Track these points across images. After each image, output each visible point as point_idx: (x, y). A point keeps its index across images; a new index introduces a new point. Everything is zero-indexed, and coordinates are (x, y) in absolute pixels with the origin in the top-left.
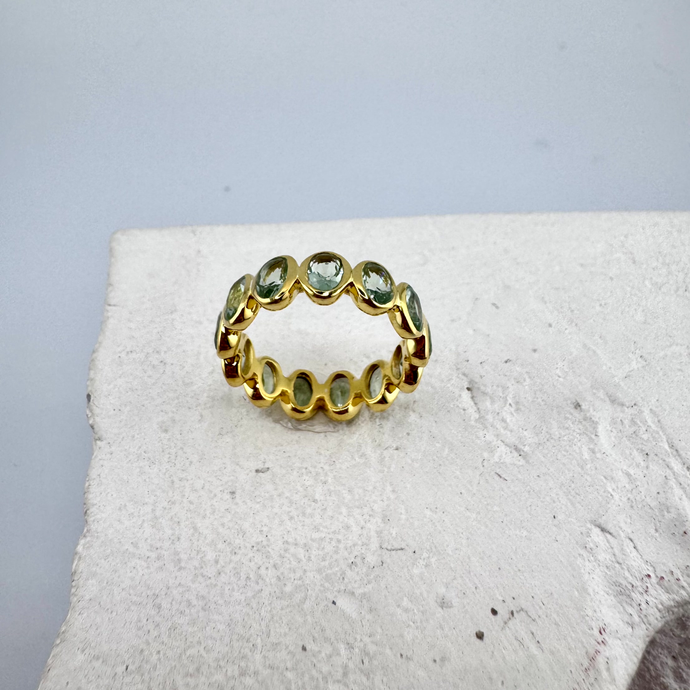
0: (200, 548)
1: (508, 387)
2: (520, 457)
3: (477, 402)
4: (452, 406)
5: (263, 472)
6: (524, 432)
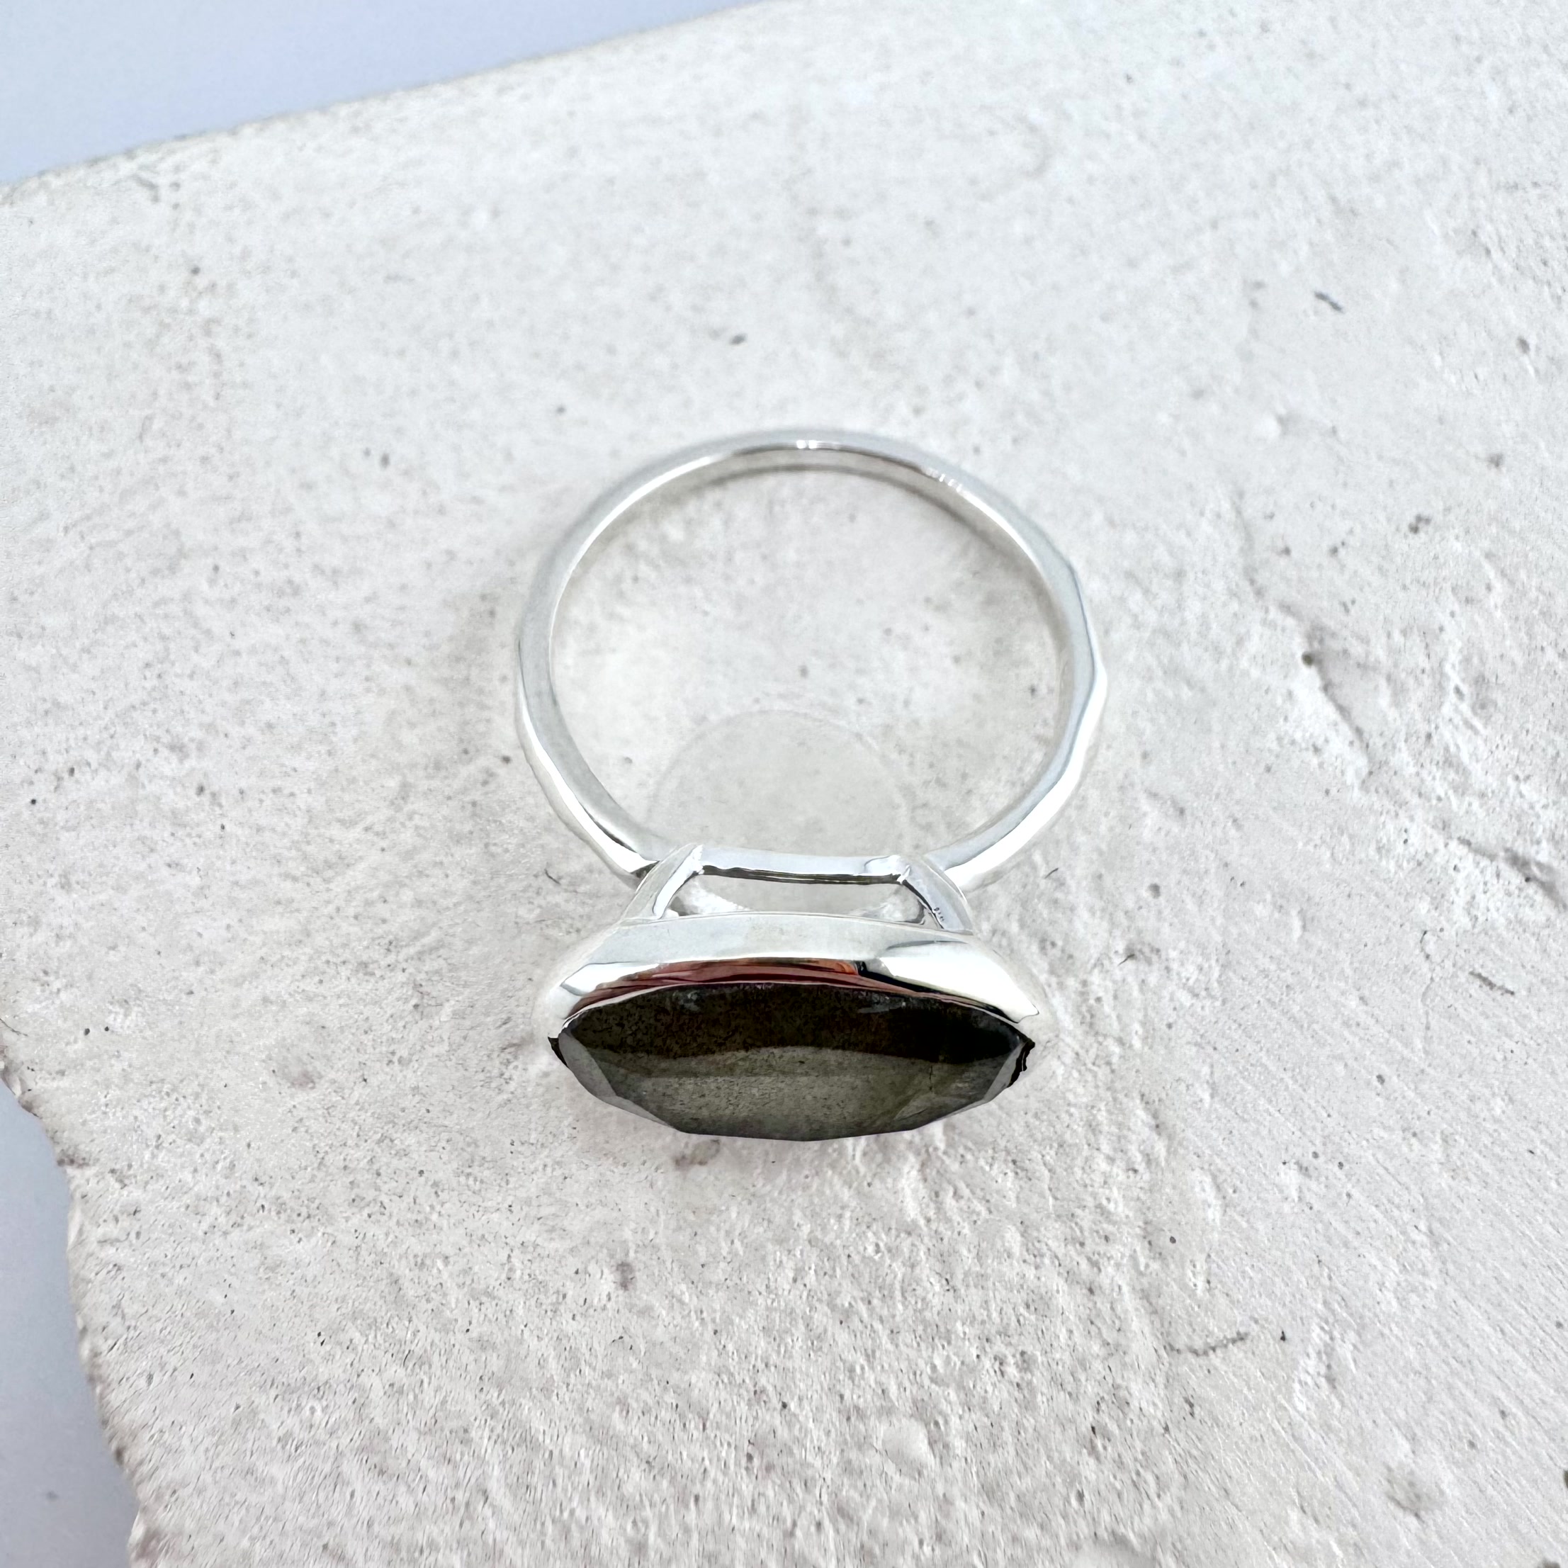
1: (1441, 629)
2: (1531, 889)
3: (1345, 703)
4: (1274, 746)
5: (702, 1163)
6: (1524, 788)
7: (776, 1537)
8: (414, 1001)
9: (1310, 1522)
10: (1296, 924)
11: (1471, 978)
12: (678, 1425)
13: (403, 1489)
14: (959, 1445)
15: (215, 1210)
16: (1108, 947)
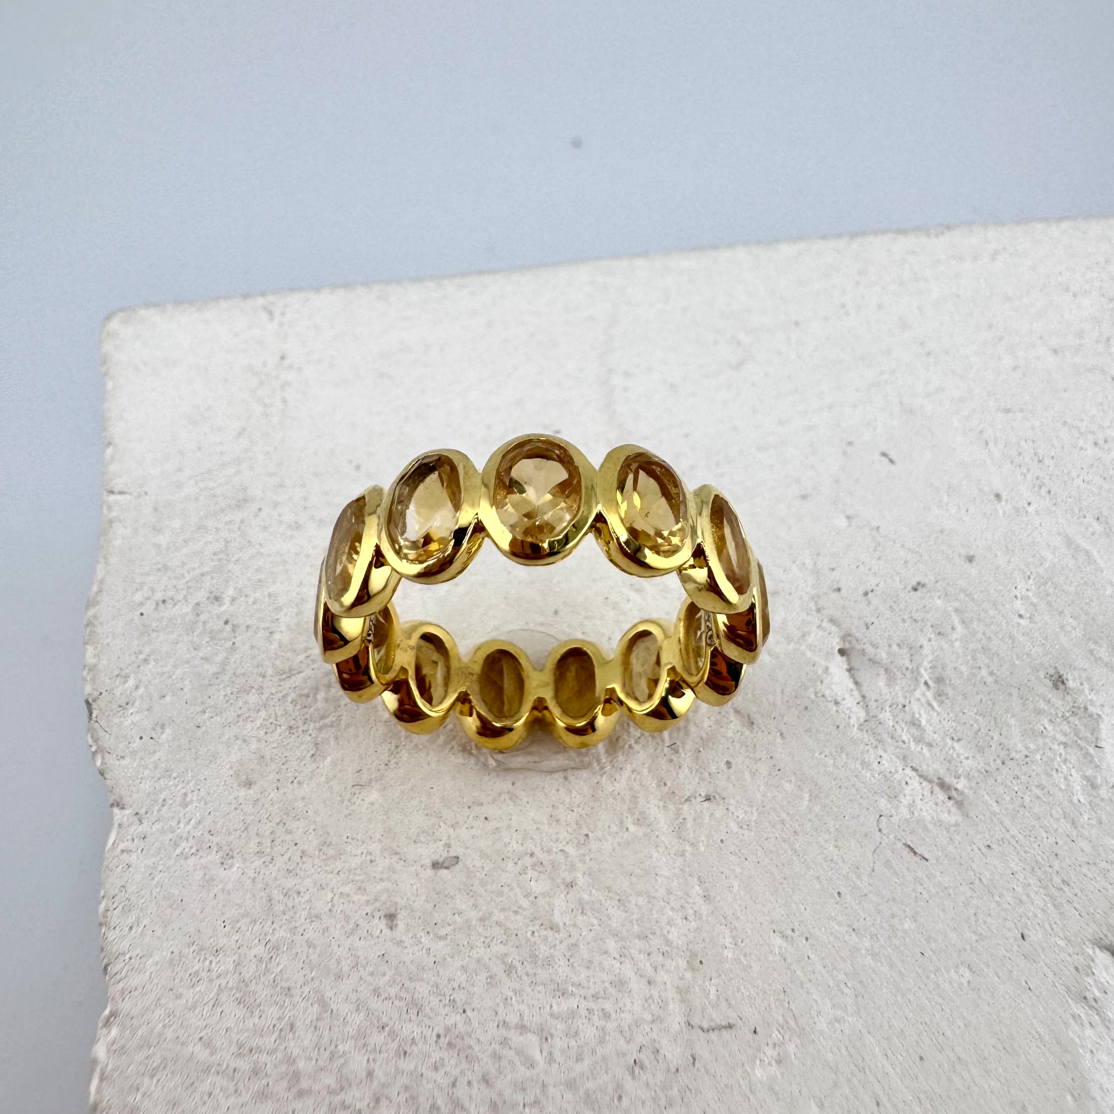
0: (336, 1046)
1: (921, 647)
2: (950, 803)
3: (859, 680)
4: (813, 696)
5: (447, 868)
6: (956, 745)
7: (445, 1085)
8: (312, 752)
11: (903, 847)
12: (404, 1010)
15: (185, 844)
16: (696, 791)
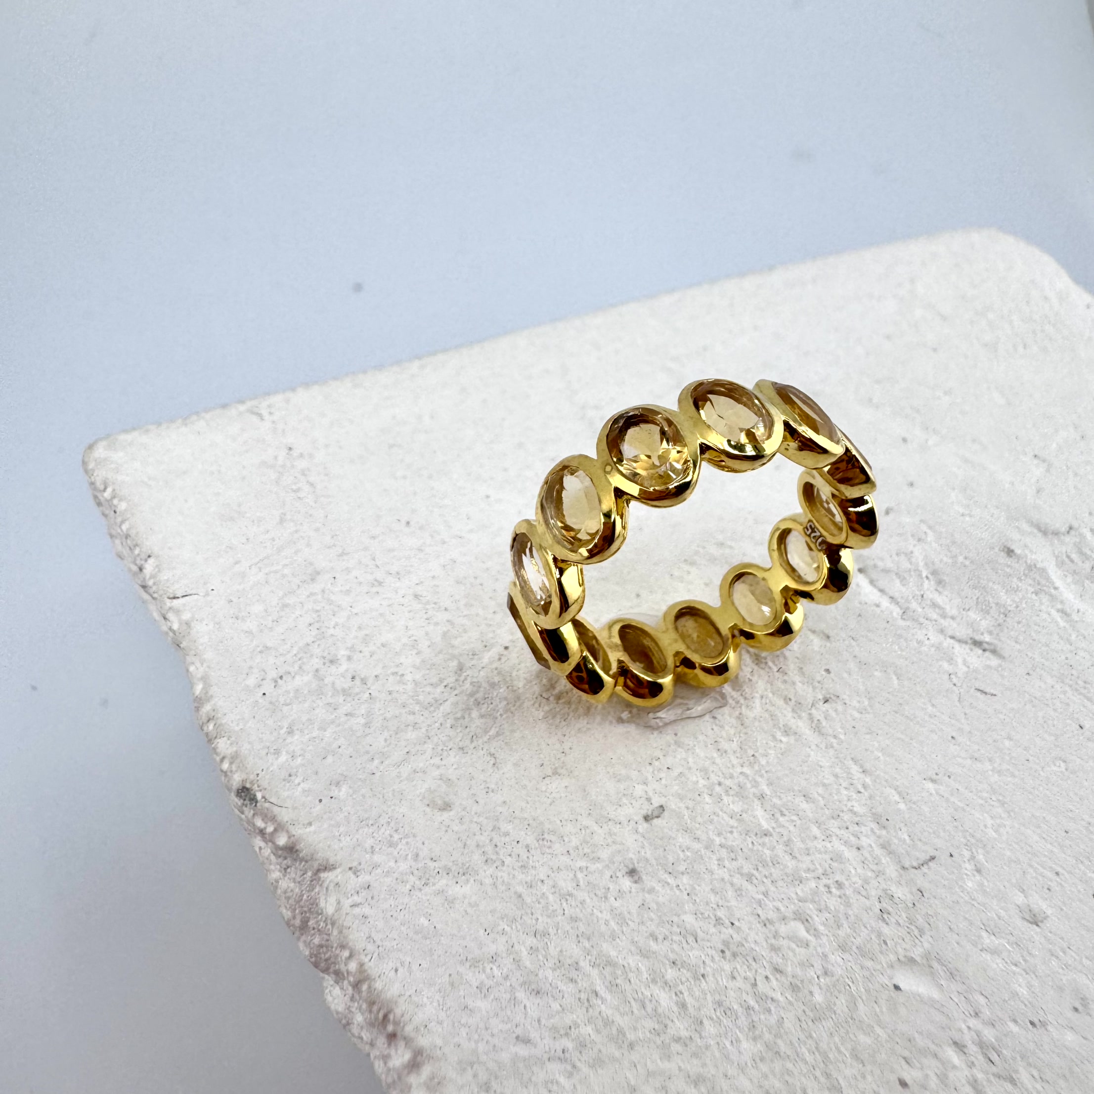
1: (912, 552)
2: (987, 654)
3: (881, 587)
4: (859, 606)
5: (658, 817)
6: (969, 613)
7: (748, 987)
8: (492, 762)
9: (993, 937)
10: (894, 678)
11: (976, 691)
12: (684, 942)
13: (551, 999)
14: (821, 928)
15: (412, 879)
16: (815, 698)
